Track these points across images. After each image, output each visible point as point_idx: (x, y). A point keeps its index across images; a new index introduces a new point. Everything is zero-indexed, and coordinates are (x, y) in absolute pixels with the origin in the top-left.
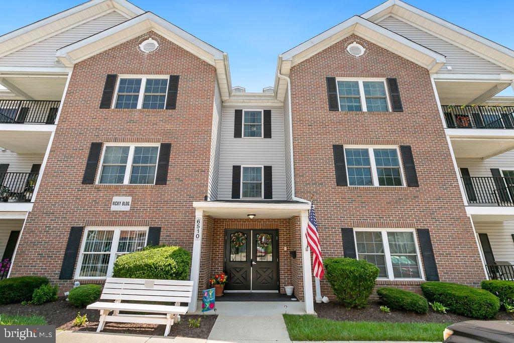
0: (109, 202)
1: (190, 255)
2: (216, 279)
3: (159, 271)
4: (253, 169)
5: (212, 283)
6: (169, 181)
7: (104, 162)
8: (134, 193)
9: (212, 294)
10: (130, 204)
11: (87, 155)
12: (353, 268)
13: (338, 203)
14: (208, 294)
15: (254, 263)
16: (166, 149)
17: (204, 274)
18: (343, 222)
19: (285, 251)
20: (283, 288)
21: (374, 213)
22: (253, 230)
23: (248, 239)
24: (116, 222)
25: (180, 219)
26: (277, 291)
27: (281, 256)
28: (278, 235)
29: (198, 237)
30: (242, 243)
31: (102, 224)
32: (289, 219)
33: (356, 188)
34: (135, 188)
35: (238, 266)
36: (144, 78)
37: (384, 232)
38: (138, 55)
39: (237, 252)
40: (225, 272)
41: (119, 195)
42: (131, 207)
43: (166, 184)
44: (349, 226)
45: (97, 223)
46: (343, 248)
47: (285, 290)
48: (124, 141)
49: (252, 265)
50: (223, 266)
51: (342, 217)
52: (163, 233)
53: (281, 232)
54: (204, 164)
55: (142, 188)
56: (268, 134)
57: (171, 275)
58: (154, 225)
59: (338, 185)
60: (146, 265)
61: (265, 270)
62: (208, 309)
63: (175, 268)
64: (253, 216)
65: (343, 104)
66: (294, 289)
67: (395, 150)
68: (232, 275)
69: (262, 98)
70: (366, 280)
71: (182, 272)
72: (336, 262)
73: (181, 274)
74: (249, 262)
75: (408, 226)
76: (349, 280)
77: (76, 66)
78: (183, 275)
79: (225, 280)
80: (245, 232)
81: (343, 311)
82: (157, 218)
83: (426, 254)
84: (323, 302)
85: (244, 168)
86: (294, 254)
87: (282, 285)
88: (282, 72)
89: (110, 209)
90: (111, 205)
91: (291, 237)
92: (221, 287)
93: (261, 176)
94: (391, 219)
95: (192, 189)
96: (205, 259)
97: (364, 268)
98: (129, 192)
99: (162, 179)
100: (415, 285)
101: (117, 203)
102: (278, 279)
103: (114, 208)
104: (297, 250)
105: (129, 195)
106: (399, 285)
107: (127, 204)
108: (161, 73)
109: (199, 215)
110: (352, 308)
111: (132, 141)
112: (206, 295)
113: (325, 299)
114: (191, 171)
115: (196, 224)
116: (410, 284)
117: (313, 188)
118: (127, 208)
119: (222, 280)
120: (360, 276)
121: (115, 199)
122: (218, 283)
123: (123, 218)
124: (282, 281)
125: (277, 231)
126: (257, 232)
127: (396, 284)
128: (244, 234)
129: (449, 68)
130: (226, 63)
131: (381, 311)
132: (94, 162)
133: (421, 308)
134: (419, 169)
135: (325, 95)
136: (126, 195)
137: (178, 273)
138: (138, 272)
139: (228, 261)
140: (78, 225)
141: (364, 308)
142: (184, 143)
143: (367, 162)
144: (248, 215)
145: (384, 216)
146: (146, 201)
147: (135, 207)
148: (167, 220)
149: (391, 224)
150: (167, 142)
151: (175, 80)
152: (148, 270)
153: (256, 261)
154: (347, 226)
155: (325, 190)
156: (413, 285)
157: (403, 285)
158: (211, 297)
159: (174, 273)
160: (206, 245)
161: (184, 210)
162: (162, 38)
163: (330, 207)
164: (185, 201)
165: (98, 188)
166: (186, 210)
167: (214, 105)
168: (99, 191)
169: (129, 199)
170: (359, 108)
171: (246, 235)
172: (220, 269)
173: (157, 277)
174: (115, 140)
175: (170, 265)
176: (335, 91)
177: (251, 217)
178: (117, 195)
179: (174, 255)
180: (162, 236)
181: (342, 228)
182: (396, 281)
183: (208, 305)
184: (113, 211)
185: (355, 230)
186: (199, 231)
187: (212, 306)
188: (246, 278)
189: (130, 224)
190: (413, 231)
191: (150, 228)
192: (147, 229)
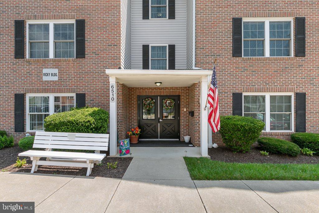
0: (40, 74)
1: (107, 114)
2: (132, 131)
3: (80, 126)
4: (160, 47)
5: (130, 134)
6: (87, 55)
7: (30, 39)
8: (60, 65)
9: (127, 143)
10: (57, 74)
12: (244, 123)
13: (232, 72)
14: (124, 143)
15: (161, 120)
16: (81, 24)
17: (123, 128)
18: (234, 87)
19: (185, 112)
20: (182, 137)
21: (262, 80)
22: (160, 96)
23: (156, 103)
24: (49, 90)
25: (100, 87)
26: (178, 140)
27: (182, 115)
28: (179, 100)
29: (113, 99)
30: (151, 106)
31: (38, 91)
32: (189, 87)
33: (249, 59)
34: (60, 61)
35: (149, 122)
37: (268, 96)
40: (140, 127)
41: (47, 68)
42: (59, 78)
43: (85, 58)
44: (239, 91)
45: (34, 91)
46: (233, 109)
47: (184, 139)
48: (43, 18)
49: (159, 122)
50: (138, 123)
51: (234, 84)
52: (87, 98)
53: (182, 98)
54: (116, 38)
55: (66, 61)
56: (172, 16)
57: (91, 129)
58: (79, 92)
59: (233, 56)
60: (69, 122)
61: (169, 125)
62: (125, 154)
63: (94, 124)
64: (159, 84)
66: (191, 138)
67: (290, 22)
68: (145, 129)
70: (254, 133)
71: (101, 128)
72: (228, 119)
74: (157, 119)
75: (289, 90)
76: (239, 133)
78: (102, 129)
79: (139, 132)
80: (154, 98)
81: (230, 155)
82: (81, 86)
83: (299, 112)
84: (213, 148)
85: (152, 47)
86: (192, 114)
87: (182, 135)
89: (42, 80)
90: (42, 76)
91: (190, 101)
92: (136, 137)
93: (166, 54)
94: (276, 85)
95: (108, 62)
96: (122, 118)
97: (253, 123)
98: (55, 64)
99: (81, 53)
100: (286, 135)
101: (47, 75)
102: (179, 131)
103: (45, 78)
104: (195, 110)
105: (56, 68)
106: (273, 135)
107: (55, 75)
109: (112, 81)
110: (238, 152)
111: (50, 18)
112: (122, 144)
113: (215, 146)
114: (105, 46)
115: (111, 89)
116: (282, 135)
117: (211, 59)
118: (56, 78)
119: (136, 132)
120: (250, 129)
121: (45, 71)
122: (134, 134)
123: (54, 87)
124: (182, 132)
125: (179, 96)
126: (163, 97)
127: (271, 134)
128: (152, 100)
131: (261, 155)
132: (21, 39)
133: (295, 153)
134: (308, 40)
136: (53, 68)
137: (97, 127)
138: (63, 127)
139: (141, 119)
140: (20, 92)
141: (247, 152)
142: (97, 19)
143: (262, 34)
144: (156, 83)
145: (270, 82)
146: (70, 72)
147: (62, 78)
148: (89, 88)
149: (275, 89)
150: (81, 18)
152: (71, 126)
153: (162, 119)
154: (238, 91)
155: (221, 61)
156: (284, 135)
157: (277, 135)
158: (126, 145)
159: (94, 128)
160: (123, 107)
161: (102, 79)
163: (225, 75)
164: (102, 72)
165: (28, 62)
166: (104, 79)
168: (30, 64)
169: (56, 71)
171: (154, 100)
172: (135, 124)
173: (79, 131)
175: (89, 121)
177: (158, 84)
178: (46, 68)
180: (87, 100)
181: (233, 93)
182: (272, 133)
183: (124, 151)
184: (45, 81)
185: (244, 94)
186: (113, 94)
187: (128, 152)
188: (155, 131)
189: (61, 91)
190: (292, 94)
191: (77, 94)
192: (74, 95)
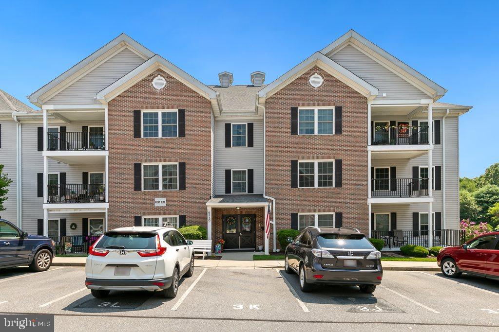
0: (153, 202)
6: (187, 187)
7: (144, 176)
8: (167, 195)
10: (166, 202)
11: (133, 172)
13: (291, 198)
16: (182, 166)
18: (292, 210)
19: (259, 227)
21: (312, 204)
22: (240, 215)
23: (237, 220)
24: (159, 213)
25: (196, 210)
26: (254, 249)
27: (257, 230)
28: (255, 217)
29: (209, 220)
30: (233, 223)
31: (151, 214)
33: (303, 189)
34: (167, 192)
35: (231, 235)
36: (160, 112)
37: (316, 215)
38: (152, 91)
39: (230, 229)
40: (223, 239)
41: (158, 197)
42: (166, 204)
43: (185, 190)
44: (296, 212)
45: (148, 214)
46: (291, 224)
47: (259, 248)
48: (154, 161)
49: (239, 235)
50: (223, 236)
51: (292, 207)
53: (257, 216)
55: (171, 192)
56: (251, 144)
57: (200, 238)
58: (181, 214)
59: (291, 187)
61: (247, 238)
63: (201, 235)
64: (239, 208)
65: (302, 128)
67: (332, 163)
68: (228, 241)
69: (247, 114)
73: (204, 237)
74: (237, 233)
75: (331, 211)
77: (109, 104)
79: (224, 243)
80: (235, 216)
82: (183, 210)
84: (277, 252)
85: (233, 171)
87: (257, 245)
88: (259, 102)
89: (154, 206)
91: (263, 218)
93: (245, 177)
94: (321, 207)
98: (164, 195)
99: (182, 186)
101: (158, 202)
102: (255, 242)
103: (156, 205)
105: (164, 197)
107: (164, 202)
108: (172, 107)
109: (209, 210)
111: (160, 161)
115: (208, 214)
117: (276, 190)
118: (164, 205)
121: (156, 199)
123: (163, 211)
124: (257, 243)
125: (255, 215)
126: (242, 216)
128: (234, 218)
129: (384, 95)
130: (218, 98)
132: (138, 176)
134: (344, 175)
135: (289, 123)
136: (162, 197)
139: (225, 233)
140: (137, 215)
142: (194, 162)
143: (313, 171)
144: (236, 208)
146: (175, 200)
147: (169, 204)
149: (321, 210)
150: (182, 161)
151: (182, 112)
153: (242, 233)
155: (283, 191)
162: (168, 76)
165: (144, 193)
167: (212, 132)
168: (145, 195)
169: (164, 199)
170: (312, 131)
172: (221, 237)
174: (149, 161)
175: (199, 234)
176: (297, 119)
179: (199, 229)
180: (187, 220)
181: (291, 213)
184: (157, 207)
185: (299, 214)
186: (210, 218)
188: (236, 242)
189: (168, 214)
190: (334, 214)
191: (180, 216)
192: (177, 216)
